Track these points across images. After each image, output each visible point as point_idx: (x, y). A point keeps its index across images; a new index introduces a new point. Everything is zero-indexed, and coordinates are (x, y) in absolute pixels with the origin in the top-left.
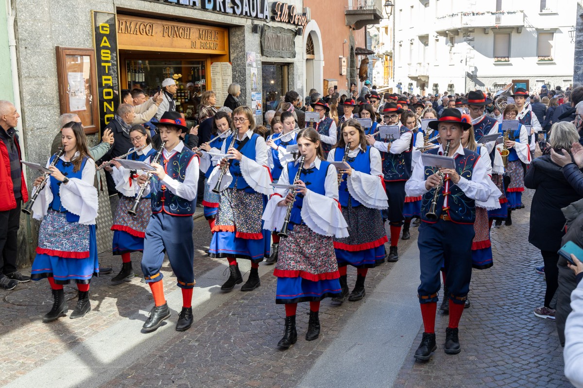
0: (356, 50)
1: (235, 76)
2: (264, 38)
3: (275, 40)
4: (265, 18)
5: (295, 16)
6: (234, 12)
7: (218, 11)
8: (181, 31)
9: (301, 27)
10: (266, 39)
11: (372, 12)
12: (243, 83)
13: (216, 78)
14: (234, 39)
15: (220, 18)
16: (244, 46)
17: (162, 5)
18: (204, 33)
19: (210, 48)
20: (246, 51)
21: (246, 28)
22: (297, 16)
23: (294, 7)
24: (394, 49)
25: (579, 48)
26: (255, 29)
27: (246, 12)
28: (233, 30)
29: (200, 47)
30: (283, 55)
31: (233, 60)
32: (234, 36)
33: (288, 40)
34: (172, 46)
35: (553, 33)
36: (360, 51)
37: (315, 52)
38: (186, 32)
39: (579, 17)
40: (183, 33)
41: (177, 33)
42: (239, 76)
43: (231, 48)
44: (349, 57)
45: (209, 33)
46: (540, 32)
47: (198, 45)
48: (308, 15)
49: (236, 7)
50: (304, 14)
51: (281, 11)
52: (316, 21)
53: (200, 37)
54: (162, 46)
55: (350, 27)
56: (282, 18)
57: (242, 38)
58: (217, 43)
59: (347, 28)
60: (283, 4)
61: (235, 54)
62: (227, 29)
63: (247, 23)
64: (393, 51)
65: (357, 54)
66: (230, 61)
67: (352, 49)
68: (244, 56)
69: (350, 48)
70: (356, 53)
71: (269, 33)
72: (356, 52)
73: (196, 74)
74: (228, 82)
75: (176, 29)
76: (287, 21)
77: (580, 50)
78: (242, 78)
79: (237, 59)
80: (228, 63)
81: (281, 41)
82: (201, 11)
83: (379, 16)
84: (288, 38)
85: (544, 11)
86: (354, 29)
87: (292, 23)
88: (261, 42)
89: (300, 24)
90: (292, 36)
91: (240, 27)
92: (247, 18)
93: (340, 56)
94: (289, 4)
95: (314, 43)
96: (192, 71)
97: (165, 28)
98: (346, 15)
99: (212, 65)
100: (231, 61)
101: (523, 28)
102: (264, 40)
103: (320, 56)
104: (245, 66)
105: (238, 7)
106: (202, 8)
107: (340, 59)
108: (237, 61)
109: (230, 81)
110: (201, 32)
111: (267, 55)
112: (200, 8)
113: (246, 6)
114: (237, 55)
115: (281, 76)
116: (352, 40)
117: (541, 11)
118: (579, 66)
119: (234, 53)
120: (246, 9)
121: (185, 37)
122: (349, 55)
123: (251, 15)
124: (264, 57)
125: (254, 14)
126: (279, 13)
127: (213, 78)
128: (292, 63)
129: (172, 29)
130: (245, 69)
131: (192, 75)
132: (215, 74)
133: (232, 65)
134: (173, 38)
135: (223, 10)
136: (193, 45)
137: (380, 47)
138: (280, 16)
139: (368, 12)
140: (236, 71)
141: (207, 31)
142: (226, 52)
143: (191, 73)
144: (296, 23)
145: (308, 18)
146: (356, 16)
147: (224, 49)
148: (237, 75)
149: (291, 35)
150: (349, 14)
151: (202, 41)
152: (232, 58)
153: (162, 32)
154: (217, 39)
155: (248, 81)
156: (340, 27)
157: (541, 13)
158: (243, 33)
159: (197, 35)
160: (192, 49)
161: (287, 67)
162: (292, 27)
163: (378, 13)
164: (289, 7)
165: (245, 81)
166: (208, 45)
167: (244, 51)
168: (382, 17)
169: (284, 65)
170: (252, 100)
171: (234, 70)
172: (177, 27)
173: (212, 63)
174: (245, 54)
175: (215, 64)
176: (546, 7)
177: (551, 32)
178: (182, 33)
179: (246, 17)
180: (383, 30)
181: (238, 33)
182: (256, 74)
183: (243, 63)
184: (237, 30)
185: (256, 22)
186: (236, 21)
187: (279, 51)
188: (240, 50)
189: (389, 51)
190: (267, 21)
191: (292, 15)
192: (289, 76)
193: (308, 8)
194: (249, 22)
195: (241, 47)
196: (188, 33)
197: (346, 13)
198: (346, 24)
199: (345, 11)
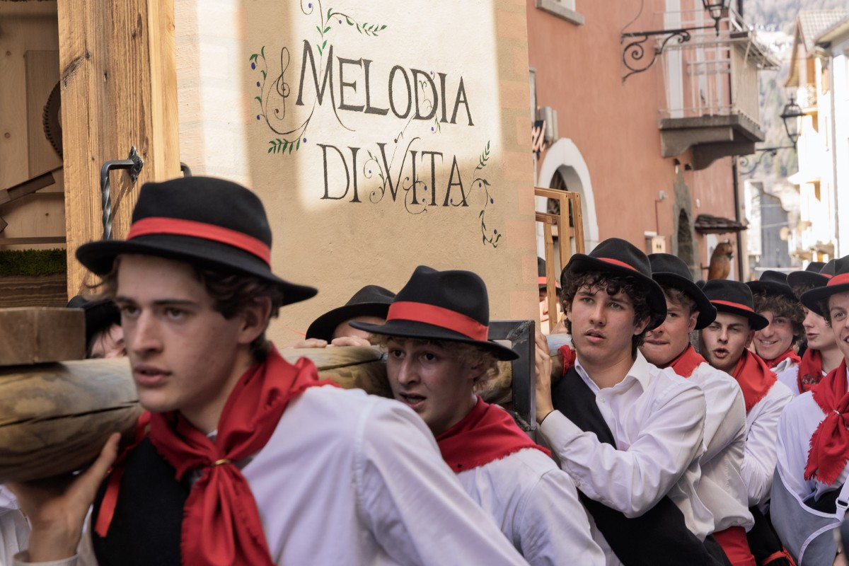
0: (696, 220)
11: (727, 122)
24: (837, 236)
36: (708, 225)
44: (675, 236)
48: (551, 126)
50: (538, 124)
52: (574, 141)
55: (676, 162)
59: (666, 165)
64: (835, 242)
65: (701, 231)
67: (683, 216)
69: (677, 214)
70: (697, 229)
72: (698, 225)
83: (750, 134)
86: (687, 168)
93: (648, 233)
98: (664, 130)
103: (588, 230)
107: (648, 239)
116: (683, 194)
122: (674, 232)
137: (804, 233)
139: (717, 122)
145: (550, 135)
146: (689, 133)
150: (671, 128)
156: (646, 161)
163: (744, 124)
168: (758, 134)
180: (809, 190)
189: (825, 242)
193: (549, 111)
197: (661, 127)
198: (663, 153)
199: (659, 122)
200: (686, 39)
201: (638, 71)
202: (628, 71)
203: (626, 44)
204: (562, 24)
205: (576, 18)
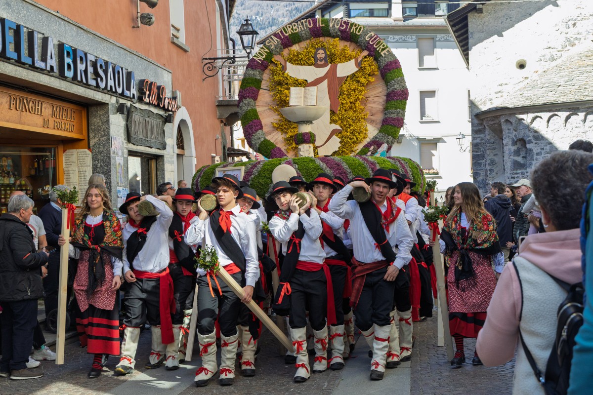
0: (228, 150)
1: (97, 166)
2: (131, 122)
3: (142, 125)
4: (132, 97)
5: (165, 99)
6: (98, 86)
7: (78, 81)
8: (31, 104)
9: (171, 113)
10: (133, 123)
12: (108, 174)
13: (70, 169)
14: (96, 121)
15: (80, 91)
16: (108, 128)
17: (13, 66)
18: (58, 110)
19: (65, 130)
20: (111, 135)
21: (110, 107)
22: (167, 99)
23: (163, 88)
25: (477, 152)
26: (121, 109)
27: (111, 87)
28: (92, 109)
29: (53, 127)
30: (152, 145)
31: (93, 146)
32: (95, 116)
33: (157, 127)
34: (20, 123)
35: (436, 143)
36: (233, 152)
37: (185, 147)
38: (37, 107)
39: (474, 117)
40: (34, 107)
41: (27, 107)
42: (101, 166)
43: (90, 131)
44: (222, 156)
45: (64, 110)
46: (422, 142)
47: (51, 124)
48: (179, 99)
49: (99, 79)
50: (174, 98)
51: (150, 91)
52: (187, 109)
53: (53, 114)
54: (8, 121)
55: (222, 122)
56: (150, 99)
57: (105, 119)
58: (74, 124)
59: (218, 122)
60: (152, 83)
61: (97, 139)
62: (86, 107)
63: (112, 101)
66: (89, 148)
67: (224, 148)
68: (108, 140)
69: (223, 145)
70: (228, 154)
71: (136, 117)
72: (229, 152)
73: (41, 167)
74: (87, 174)
75: (25, 101)
76: (156, 104)
77: (478, 153)
78: (106, 168)
79: (99, 144)
80: (87, 150)
81: (149, 127)
82: (58, 80)
84: (157, 125)
85: (424, 119)
86: (225, 125)
87: (162, 106)
88: (127, 125)
89: (170, 108)
90: (161, 123)
91: (102, 105)
92: (111, 95)
93: (213, 155)
94: (158, 85)
95: (183, 135)
96: (36, 164)
97: (12, 99)
98: (218, 106)
99: (64, 154)
100: (91, 148)
101: (403, 137)
102: (131, 124)
103: (191, 151)
104: (110, 154)
105: (102, 79)
106: (60, 75)
107: (213, 157)
108: (99, 148)
109: (89, 173)
110: (55, 109)
111: (134, 143)
112: (58, 75)
113: (111, 79)
114: (99, 140)
115: (147, 173)
116: (224, 137)
117: (422, 119)
118: (479, 171)
119: (94, 137)
120: (111, 83)
121: (36, 113)
122: (222, 154)
123: (116, 92)
124: (131, 144)
125: (120, 91)
126: (148, 93)
127: (66, 169)
128: (162, 157)
129: (20, 101)
130: (109, 158)
131: (36, 168)
132: (69, 164)
133: (92, 153)
134: (22, 113)
135: (84, 81)
136: (45, 124)
138: (149, 97)
140: (98, 160)
141: (61, 108)
142: (84, 136)
143: (34, 165)
144: (166, 108)
145: (179, 104)
146: (230, 108)
147: (81, 133)
148: (99, 165)
149: (160, 121)
150: (221, 105)
151: (57, 120)
152: (92, 144)
153: (8, 103)
154: (74, 119)
155: (113, 173)
156: (211, 120)
157: (422, 121)
158: (107, 113)
159: (51, 112)
160: (44, 129)
161: (155, 160)
162: (162, 113)
164: (159, 88)
165: (110, 172)
166: (63, 126)
167: (108, 134)
169: (151, 159)
170: (118, 197)
171: (94, 159)
172: (27, 100)
173: (64, 151)
174: (109, 139)
175: (69, 152)
176: (426, 114)
177: (434, 142)
178: (32, 107)
179: (110, 93)
181: (101, 113)
182: (122, 165)
183: (107, 150)
184: (99, 109)
185: (122, 101)
186: (99, 96)
187: (147, 139)
188: (103, 133)
190: (134, 100)
191: (161, 96)
192: (158, 173)
193: (178, 92)
194: (114, 100)
195: (104, 130)
196: (39, 108)
197: (217, 104)
198: (218, 117)
199: (216, 102)
200: (234, 62)
201: (210, 76)
202: (205, 76)
203: (204, 64)
204: (181, 51)
205: (186, 48)
